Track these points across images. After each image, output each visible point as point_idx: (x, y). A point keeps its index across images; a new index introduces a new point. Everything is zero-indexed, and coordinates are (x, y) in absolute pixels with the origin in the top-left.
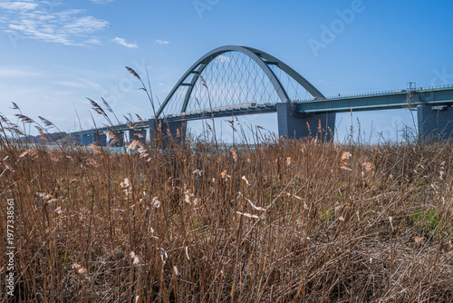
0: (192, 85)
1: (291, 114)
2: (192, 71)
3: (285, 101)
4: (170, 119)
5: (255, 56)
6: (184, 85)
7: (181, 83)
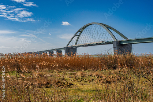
0: (79, 36)
1: (118, 45)
2: (79, 31)
3: (116, 40)
4: (72, 47)
5: (103, 26)
6: (77, 36)
7: (75, 35)
